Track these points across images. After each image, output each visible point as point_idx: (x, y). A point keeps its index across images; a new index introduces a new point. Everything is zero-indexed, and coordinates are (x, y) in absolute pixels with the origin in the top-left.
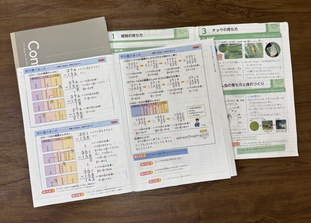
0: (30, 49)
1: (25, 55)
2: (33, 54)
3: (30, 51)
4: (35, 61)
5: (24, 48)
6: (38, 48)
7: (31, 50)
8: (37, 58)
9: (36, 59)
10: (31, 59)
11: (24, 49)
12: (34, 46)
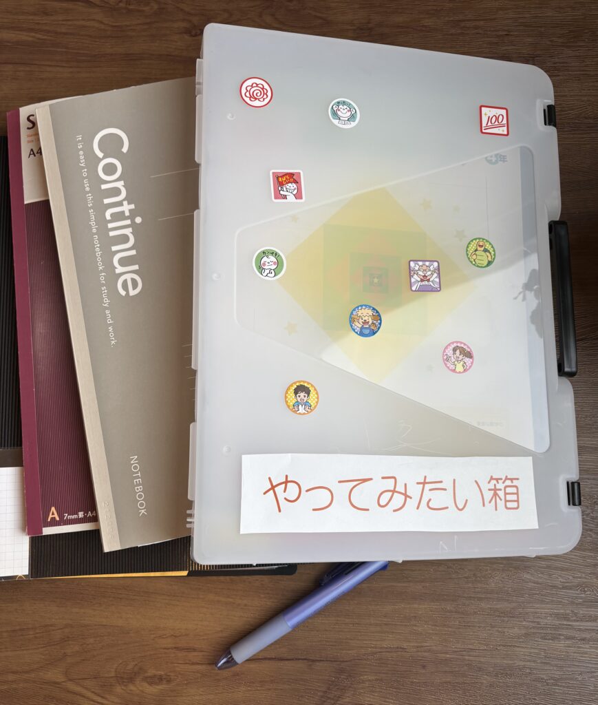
0: (100, 155)
1: (85, 175)
2: (110, 169)
3: (101, 160)
4: (116, 192)
5: (81, 153)
6: (125, 149)
7: (104, 157)
8: (122, 183)
9: (120, 184)
10: (104, 187)
11: (79, 155)
12: (111, 145)
